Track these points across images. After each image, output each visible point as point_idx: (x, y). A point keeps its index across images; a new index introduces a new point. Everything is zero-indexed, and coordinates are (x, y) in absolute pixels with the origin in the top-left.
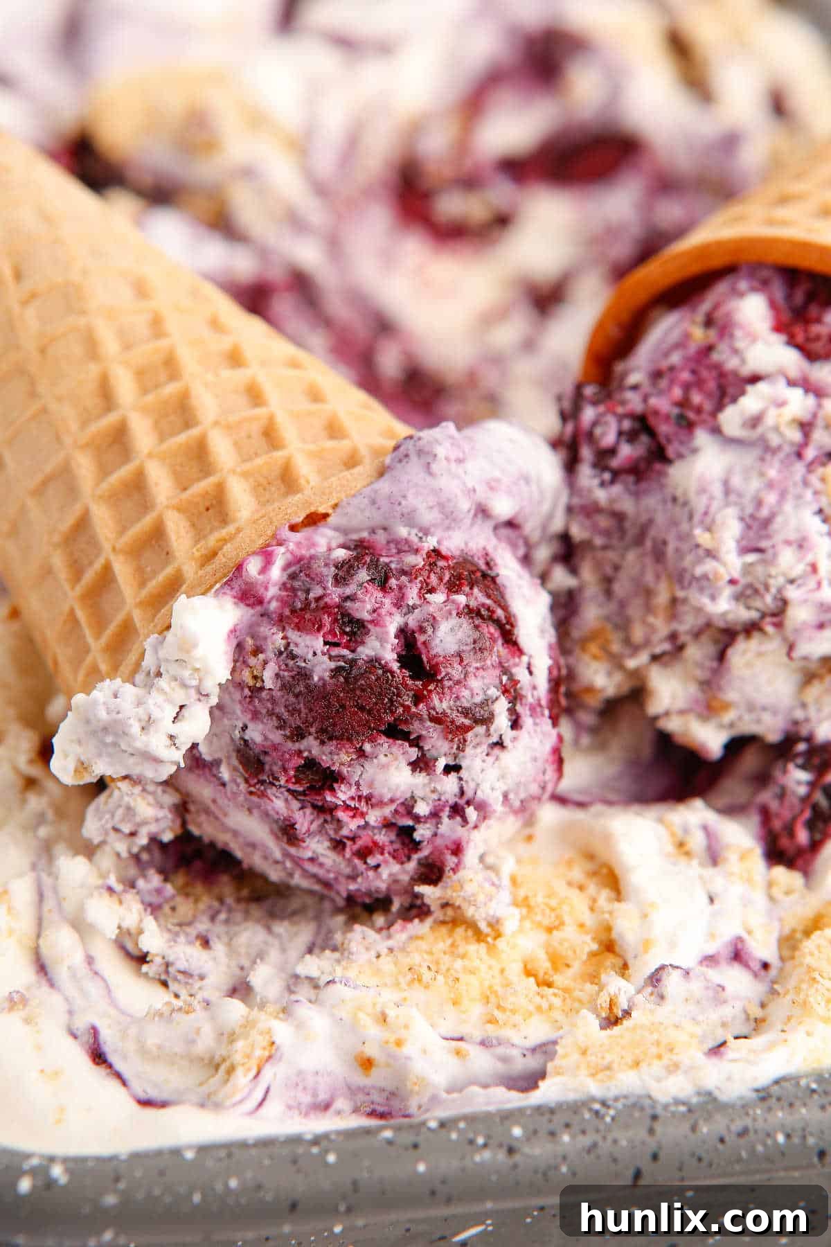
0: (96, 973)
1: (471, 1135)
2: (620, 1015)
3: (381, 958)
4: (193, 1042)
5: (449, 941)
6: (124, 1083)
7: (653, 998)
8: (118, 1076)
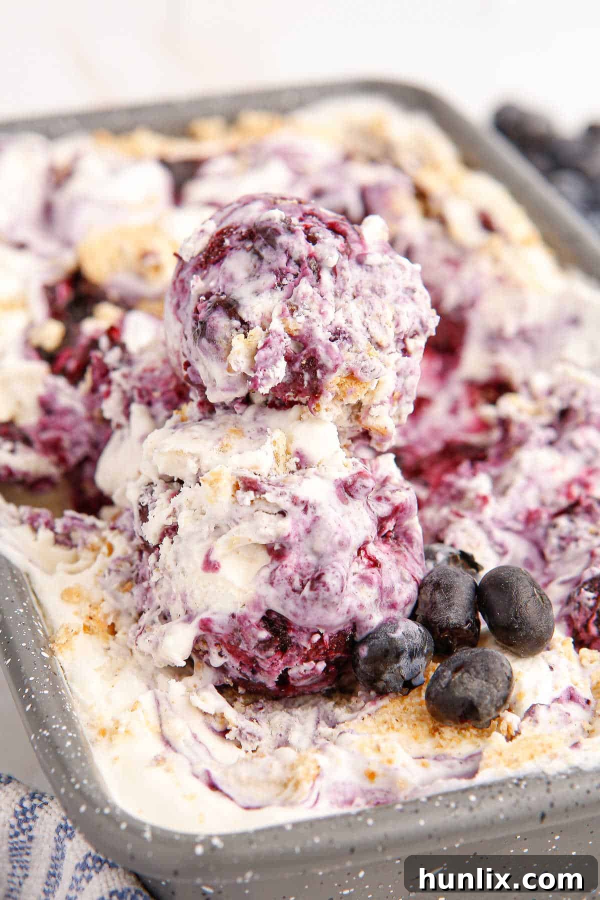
0: (200, 742)
1: (447, 803)
2: (514, 734)
3: (365, 720)
4: (269, 773)
5: (402, 707)
6: (232, 799)
7: (532, 722)
8: (227, 796)
